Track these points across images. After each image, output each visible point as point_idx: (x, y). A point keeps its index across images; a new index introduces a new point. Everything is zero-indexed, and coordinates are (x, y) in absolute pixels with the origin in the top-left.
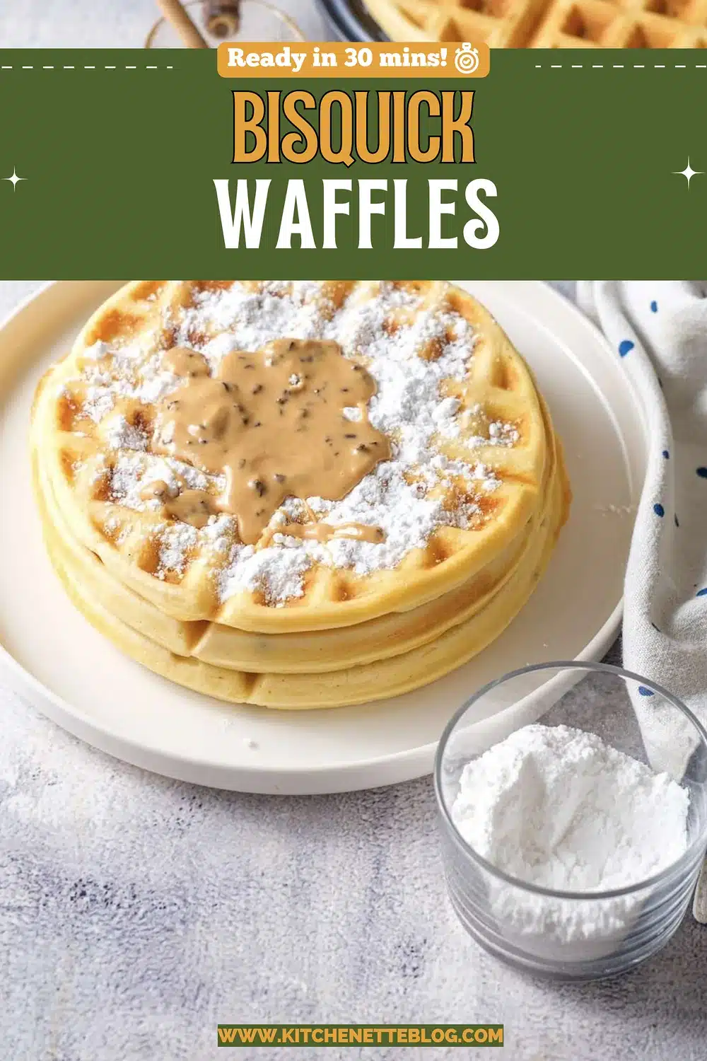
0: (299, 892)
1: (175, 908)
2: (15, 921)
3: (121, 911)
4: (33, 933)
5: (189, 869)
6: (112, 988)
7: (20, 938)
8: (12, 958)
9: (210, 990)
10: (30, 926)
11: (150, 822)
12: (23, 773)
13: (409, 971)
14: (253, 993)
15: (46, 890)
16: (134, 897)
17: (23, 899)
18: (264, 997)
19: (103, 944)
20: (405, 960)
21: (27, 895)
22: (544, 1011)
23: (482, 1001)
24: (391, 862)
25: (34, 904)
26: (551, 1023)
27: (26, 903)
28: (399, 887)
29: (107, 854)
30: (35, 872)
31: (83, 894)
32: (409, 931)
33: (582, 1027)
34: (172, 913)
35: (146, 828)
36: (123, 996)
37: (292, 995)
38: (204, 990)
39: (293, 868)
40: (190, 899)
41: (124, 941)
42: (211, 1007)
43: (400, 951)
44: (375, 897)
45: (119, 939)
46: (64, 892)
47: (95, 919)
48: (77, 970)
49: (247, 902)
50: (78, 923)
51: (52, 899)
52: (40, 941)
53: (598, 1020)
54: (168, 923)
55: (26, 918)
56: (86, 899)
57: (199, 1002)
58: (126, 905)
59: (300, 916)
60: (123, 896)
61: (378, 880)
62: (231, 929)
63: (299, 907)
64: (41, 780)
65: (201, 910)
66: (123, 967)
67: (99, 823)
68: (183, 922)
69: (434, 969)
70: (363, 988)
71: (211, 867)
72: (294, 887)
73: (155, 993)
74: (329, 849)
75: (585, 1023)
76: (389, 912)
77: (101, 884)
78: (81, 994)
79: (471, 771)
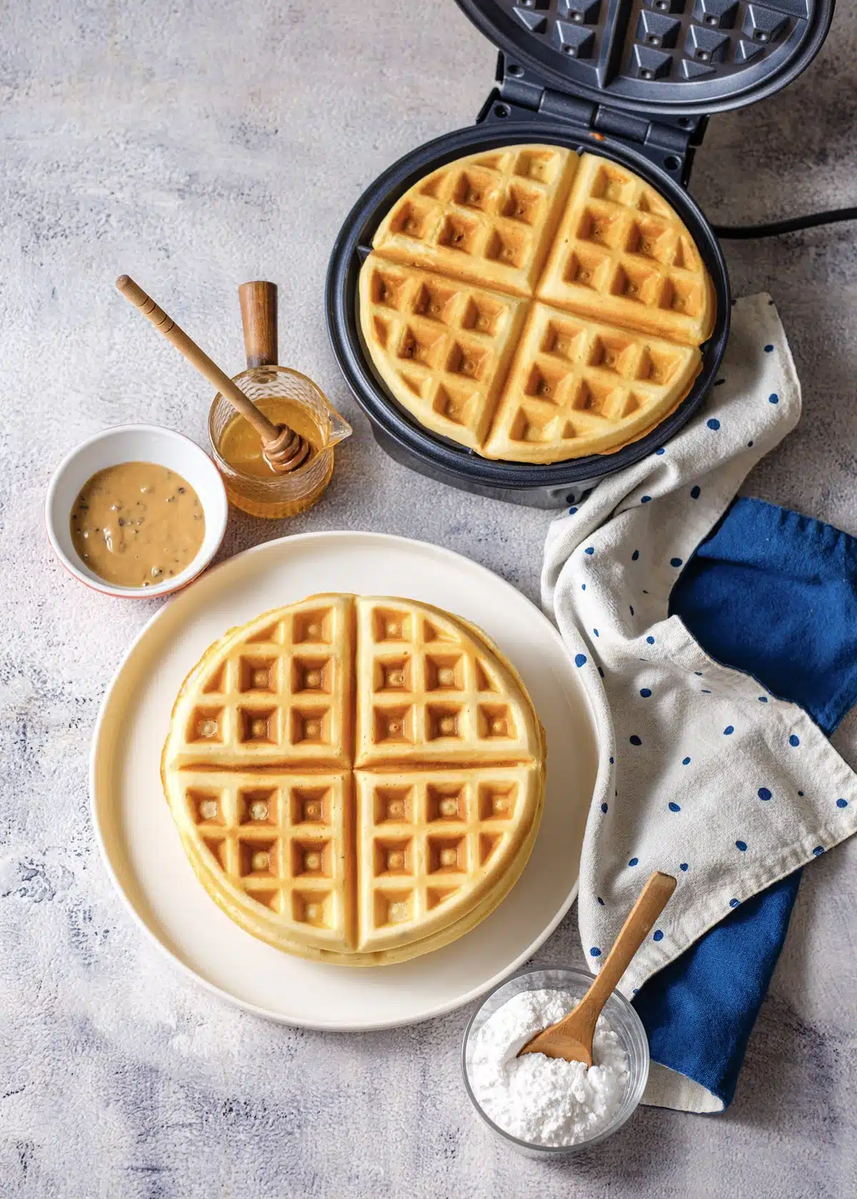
0: (373, 1098)
1: (292, 1116)
2: (188, 1134)
3: (257, 1122)
4: (201, 1144)
5: (299, 1085)
6: (258, 1181)
7: (193, 1148)
8: (190, 1165)
9: (321, 1178)
10: (199, 1138)
11: (270, 1051)
12: (181, 1017)
13: (449, 1153)
14: (350, 1178)
15: (206, 1109)
16: (265, 1109)
17: (191, 1117)
18: (357, 1181)
19: (249, 1148)
20: (446, 1146)
21: (194, 1114)
22: (537, 1178)
23: (497, 1173)
24: (433, 1070)
25: (199, 1121)
26: (543, 1187)
27: (194, 1121)
28: (439, 1089)
29: (243, 1076)
30: (197, 1095)
31: (231, 1110)
32: (448, 1122)
33: (563, 1188)
34: (291, 1120)
35: (267, 1055)
36: (265, 1188)
37: (375, 1178)
38: (317, 1179)
39: (368, 1079)
40: (302, 1109)
41: (262, 1144)
42: (323, 1191)
43: (443, 1138)
44: (424, 1098)
45: (258, 1143)
46: (218, 1110)
47: (241, 1128)
48: (233, 1170)
49: (340, 1108)
50: (230, 1133)
51: (211, 1116)
52: (206, 1149)
53: (572, 1182)
54: (289, 1128)
55: (194, 1132)
56: (233, 1114)
57: (315, 1187)
58: (260, 1117)
59: (376, 1117)
60: (256, 1110)
61: (424, 1085)
62: (331, 1130)
63: (374, 1110)
64: (193, 1022)
65: (310, 1117)
66: (263, 1165)
67: (236, 1053)
68: (299, 1127)
69: (465, 1151)
70: (421, 1169)
71: (314, 1083)
72: (370, 1095)
73: (285, 1183)
74: (391, 1063)
75: (564, 1185)
76: (433, 1109)
77: (242, 1102)
78: (238, 1188)
79: (484, 1032)
